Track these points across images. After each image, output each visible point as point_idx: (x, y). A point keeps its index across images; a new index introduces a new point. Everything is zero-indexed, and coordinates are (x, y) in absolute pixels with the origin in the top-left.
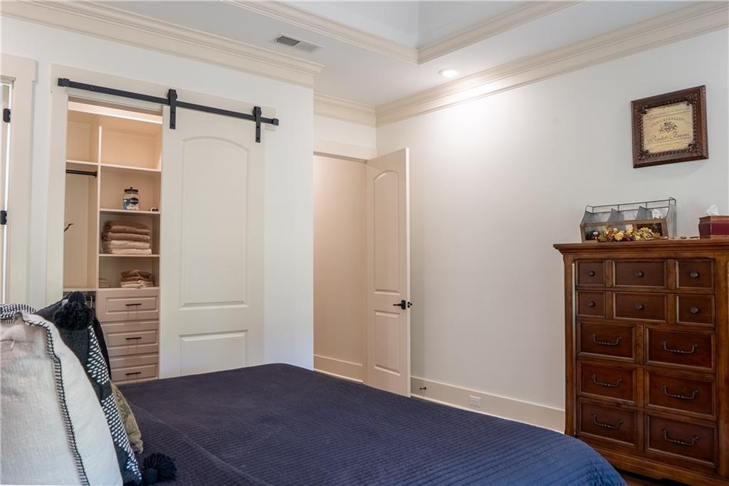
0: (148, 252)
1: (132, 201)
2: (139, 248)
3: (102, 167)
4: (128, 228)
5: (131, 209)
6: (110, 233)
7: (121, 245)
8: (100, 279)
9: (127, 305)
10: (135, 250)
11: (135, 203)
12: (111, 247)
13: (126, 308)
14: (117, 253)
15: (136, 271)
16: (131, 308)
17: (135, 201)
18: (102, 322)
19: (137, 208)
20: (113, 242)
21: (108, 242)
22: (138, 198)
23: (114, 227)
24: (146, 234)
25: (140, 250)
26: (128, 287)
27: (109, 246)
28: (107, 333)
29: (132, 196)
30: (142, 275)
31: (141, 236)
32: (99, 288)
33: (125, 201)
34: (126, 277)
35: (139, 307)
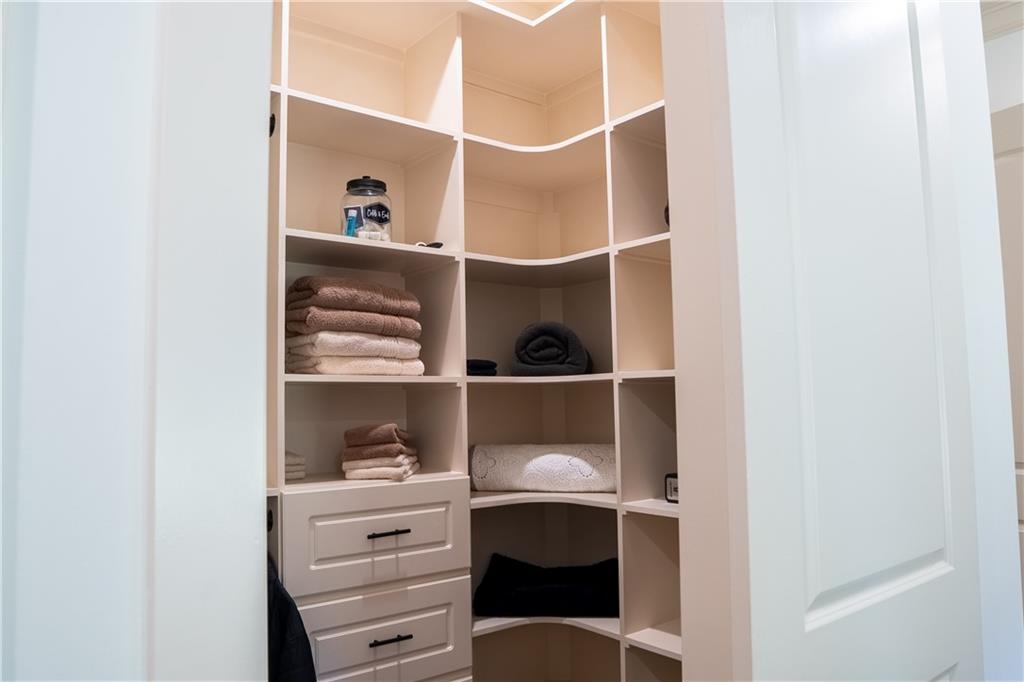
0: (413, 371)
1: (374, 213)
2: (394, 358)
3: (291, 99)
4: (364, 296)
5: (370, 237)
6: (314, 310)
7: (346, 346)
8: (287, 453)
9: (372, 537)
10: (382, 362)
11: (382, 221)
12: (317, 352)
13: (367, 546)
14: (334, 372)
15: (392, 426)
16: (381, 543)
17: (381, 216)
18: (298, 598)
19: (386, 236)
20: (325, 337)
21: (306, 340)
22: (388, 206)
23: (327, 291)
24: (408, 314)
25: (395, 364)
26: (366, 479)
27: (310, 351)
28: (314, 632)
29: (372, 199)
30: (406, 443)
31: (397, 320)
32: (288, 481)
33: (353, 213)
34: (360, 445)
35: (404, 539)
